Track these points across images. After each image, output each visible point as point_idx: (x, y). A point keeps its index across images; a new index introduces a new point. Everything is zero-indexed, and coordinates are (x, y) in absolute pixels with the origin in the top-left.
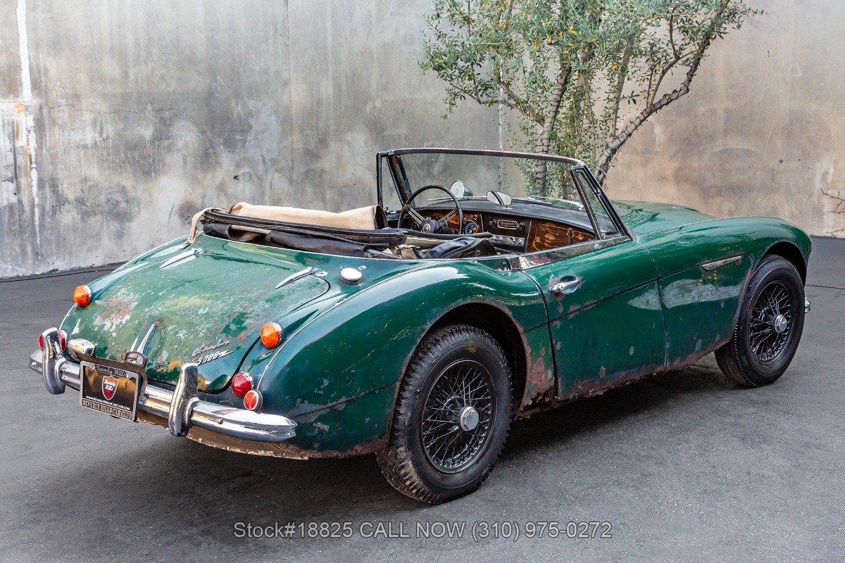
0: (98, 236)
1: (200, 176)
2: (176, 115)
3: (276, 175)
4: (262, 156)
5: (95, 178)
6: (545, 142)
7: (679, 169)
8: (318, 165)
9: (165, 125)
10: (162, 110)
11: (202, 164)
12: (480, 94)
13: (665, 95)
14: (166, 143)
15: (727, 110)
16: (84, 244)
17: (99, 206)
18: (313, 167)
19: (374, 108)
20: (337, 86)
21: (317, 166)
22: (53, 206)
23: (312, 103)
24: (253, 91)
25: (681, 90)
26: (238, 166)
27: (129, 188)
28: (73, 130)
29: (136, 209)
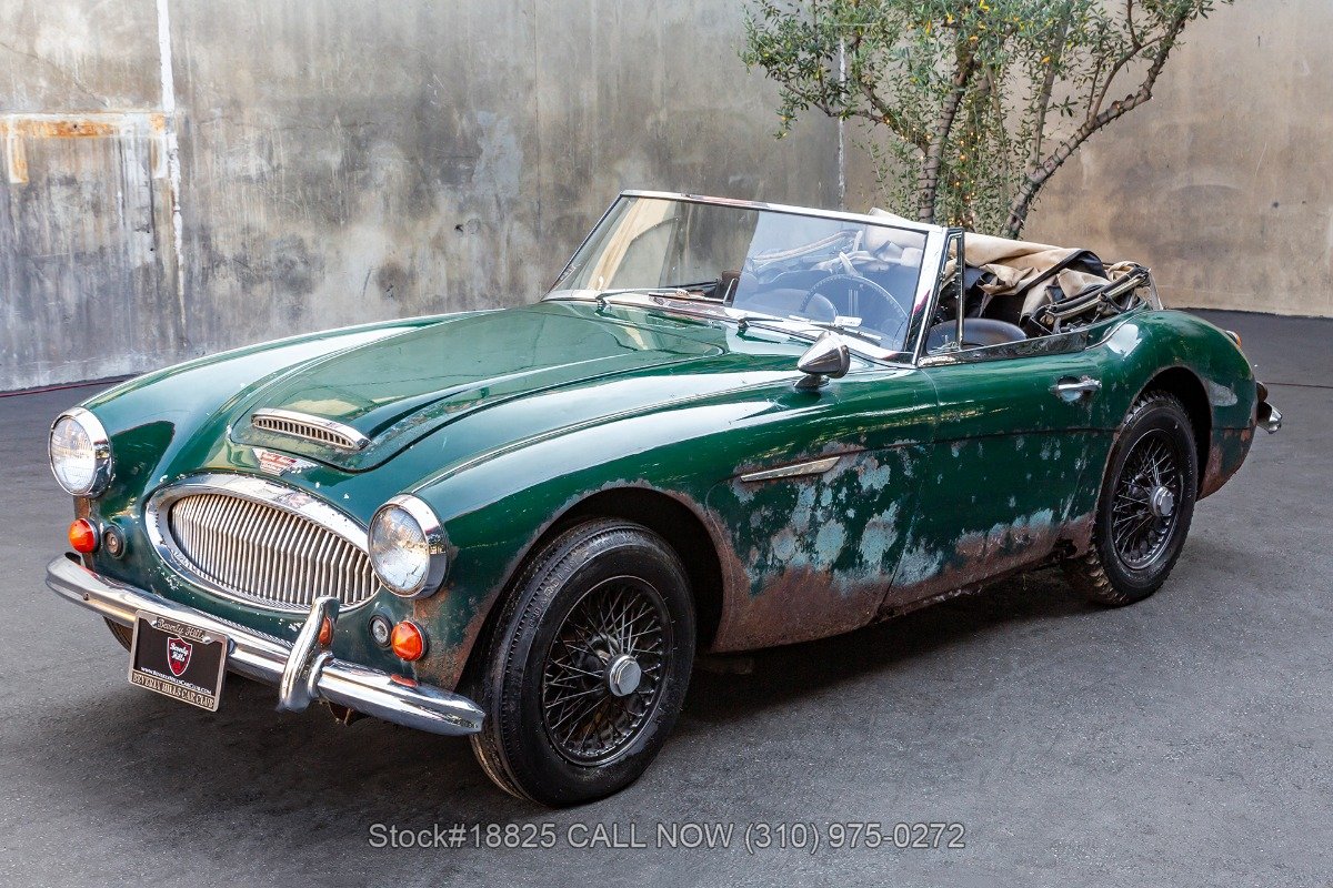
0: (265, 315)
1: (408, 224)
2: (374, 133)
3: (517, 225)
4: (496, 196)
5: (262, 227)
6: (932, 174)
7: (1118, 217)
8: (577, 210)
9: (359, 147)
10: (355, 124)
11: (411, 206)
12: (829, 101)
13: (1115, 103)
14: (361, 174)
15: (1193, 128)
16: (247, 325)
17: (266, 268)
18: (568, 212)
19: (657, 123)
20: (604, 89)
21: (575, 211)
22: (204, 268)
23: (568, 115)
24: (485, 98)
25: (1139, 95)
26: (461, 210)
27: (308, 242)
28: (231, 154)
29: (318, 274)
